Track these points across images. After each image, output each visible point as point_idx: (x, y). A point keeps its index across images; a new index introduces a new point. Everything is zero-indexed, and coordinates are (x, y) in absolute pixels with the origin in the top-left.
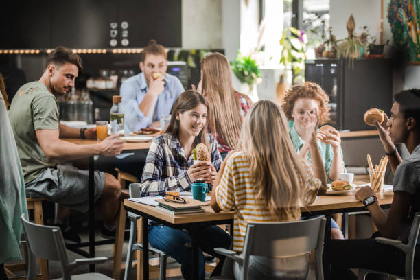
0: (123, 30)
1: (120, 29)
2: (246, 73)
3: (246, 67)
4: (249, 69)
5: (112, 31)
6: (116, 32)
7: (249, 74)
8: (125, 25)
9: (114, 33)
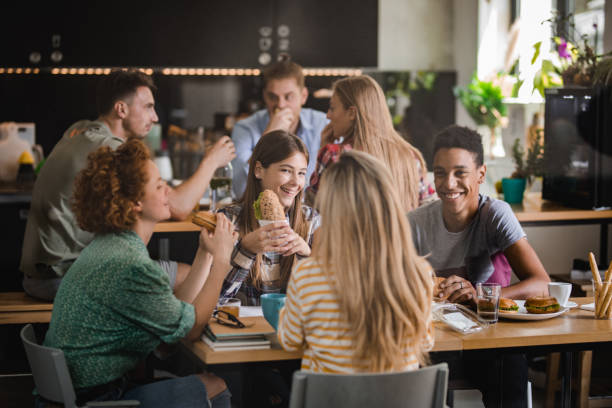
0: (281, 38)
1: (275, 38)
2: (484, 109)
3: (485, 100)
4: (490, 103)
5: (262, 41)
6: (269, 42)
7: (489, 112)
8: (284, 31)
9: (265, 44)
